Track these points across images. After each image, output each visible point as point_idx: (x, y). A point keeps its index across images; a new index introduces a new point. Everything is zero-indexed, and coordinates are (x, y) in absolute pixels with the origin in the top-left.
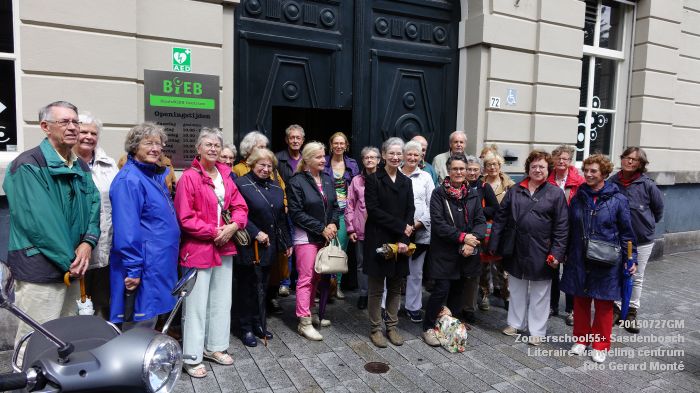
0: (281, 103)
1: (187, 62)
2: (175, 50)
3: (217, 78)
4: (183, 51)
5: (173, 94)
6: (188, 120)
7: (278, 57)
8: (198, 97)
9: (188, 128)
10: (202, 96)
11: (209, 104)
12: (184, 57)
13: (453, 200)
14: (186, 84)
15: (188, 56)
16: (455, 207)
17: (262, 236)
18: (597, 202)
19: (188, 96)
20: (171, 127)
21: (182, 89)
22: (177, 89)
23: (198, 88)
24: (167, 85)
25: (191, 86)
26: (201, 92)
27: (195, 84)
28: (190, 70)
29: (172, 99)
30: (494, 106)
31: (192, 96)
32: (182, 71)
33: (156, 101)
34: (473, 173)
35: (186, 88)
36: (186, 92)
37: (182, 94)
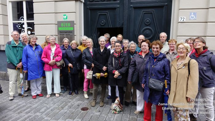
0: (100, 27)
1: (67, 18)
2: (64, 15)
3: (74, 21)
4: (66, 15)
5: (63, 27)
6: (67, 33)
7: (99, 13)
8: (69, 27)
9: (67, 35)
10: (70, 27)
11: (72, 29)
12: (66, 17)
13: (115, 57)
14: (66, 24)
15: (67, 16)
16: (115, 60)
17: (70, 65)
18: (156, 61)
19: (67, 27)
20: (63, 35)
21: (65, 25)
22: (64, 25)
23: (69, 25)
24: (62, 25)
25: (68, 24)
26: (70, 26)
27: (69, 24)
28: (67, 20)
29: (63, 28)
30: (182, 21)
31: (68, 27)
32: (65, 20)
33: (60, 29)
34: (133, 48)
35: (66, 25)
36: (66, 26)
37: (65, 27)
